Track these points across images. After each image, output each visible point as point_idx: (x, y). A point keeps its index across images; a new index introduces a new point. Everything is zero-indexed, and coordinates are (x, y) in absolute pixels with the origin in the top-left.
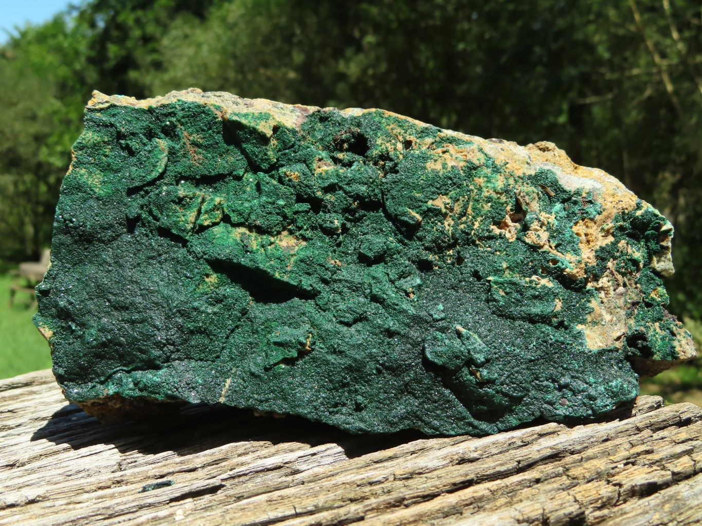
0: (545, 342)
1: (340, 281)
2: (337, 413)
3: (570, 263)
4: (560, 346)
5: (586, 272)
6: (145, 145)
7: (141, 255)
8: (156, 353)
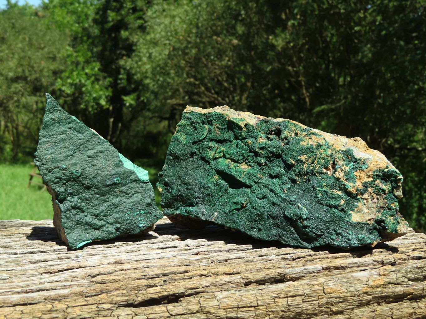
0: (334, 215)
1: (261, 183)
2: (252, 230)
3: (350, 186)
4: (340, 218)
5: (357, 191)
6: (201, 126)
7: (194, 166)
8: (194, 201)
